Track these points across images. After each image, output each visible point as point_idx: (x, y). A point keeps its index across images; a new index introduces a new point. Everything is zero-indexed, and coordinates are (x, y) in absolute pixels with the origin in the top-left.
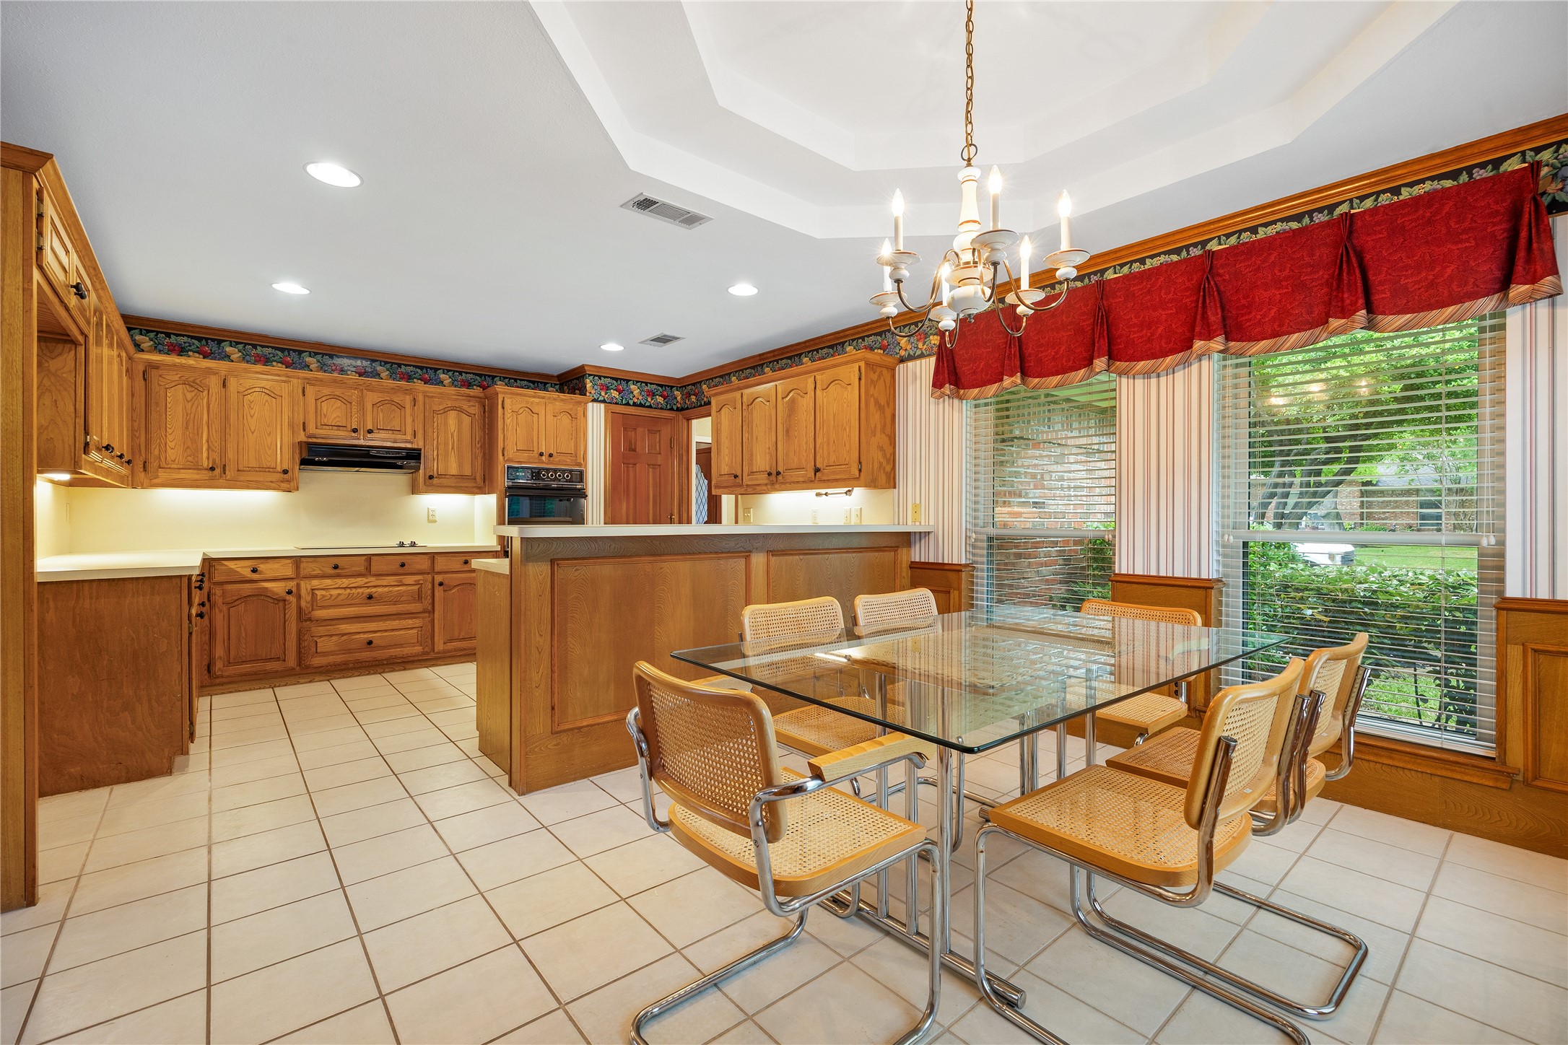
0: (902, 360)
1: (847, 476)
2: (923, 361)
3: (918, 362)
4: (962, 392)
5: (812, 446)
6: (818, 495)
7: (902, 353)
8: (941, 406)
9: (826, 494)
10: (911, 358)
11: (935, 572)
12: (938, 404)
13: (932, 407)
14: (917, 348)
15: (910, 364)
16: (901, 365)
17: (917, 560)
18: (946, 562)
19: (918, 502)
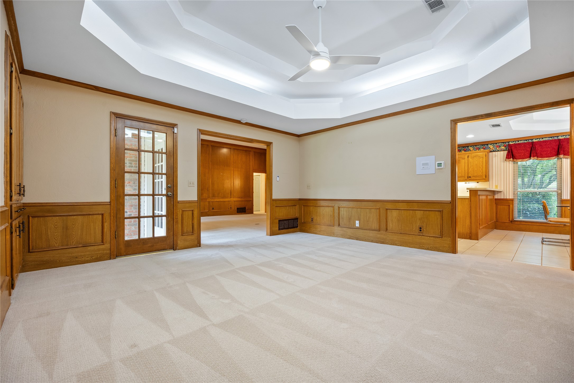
0: (491, 152)
1: (482, 179)
2: (499, 152)
3: (497, 152)
4: (515, 160)
5: (467, 171)
6: (465, 183)
7: (491, 150)
8: (505, 163)
9: (469, 183)
10: (494, 151)
11: (504, 201)
12: (504, 162)
13: (502, 163)
14: (496, 149)
15: (494, 153)
16: (491, 153)
17: (497, 198)
18: (507, 198)
19: (497, 184)
